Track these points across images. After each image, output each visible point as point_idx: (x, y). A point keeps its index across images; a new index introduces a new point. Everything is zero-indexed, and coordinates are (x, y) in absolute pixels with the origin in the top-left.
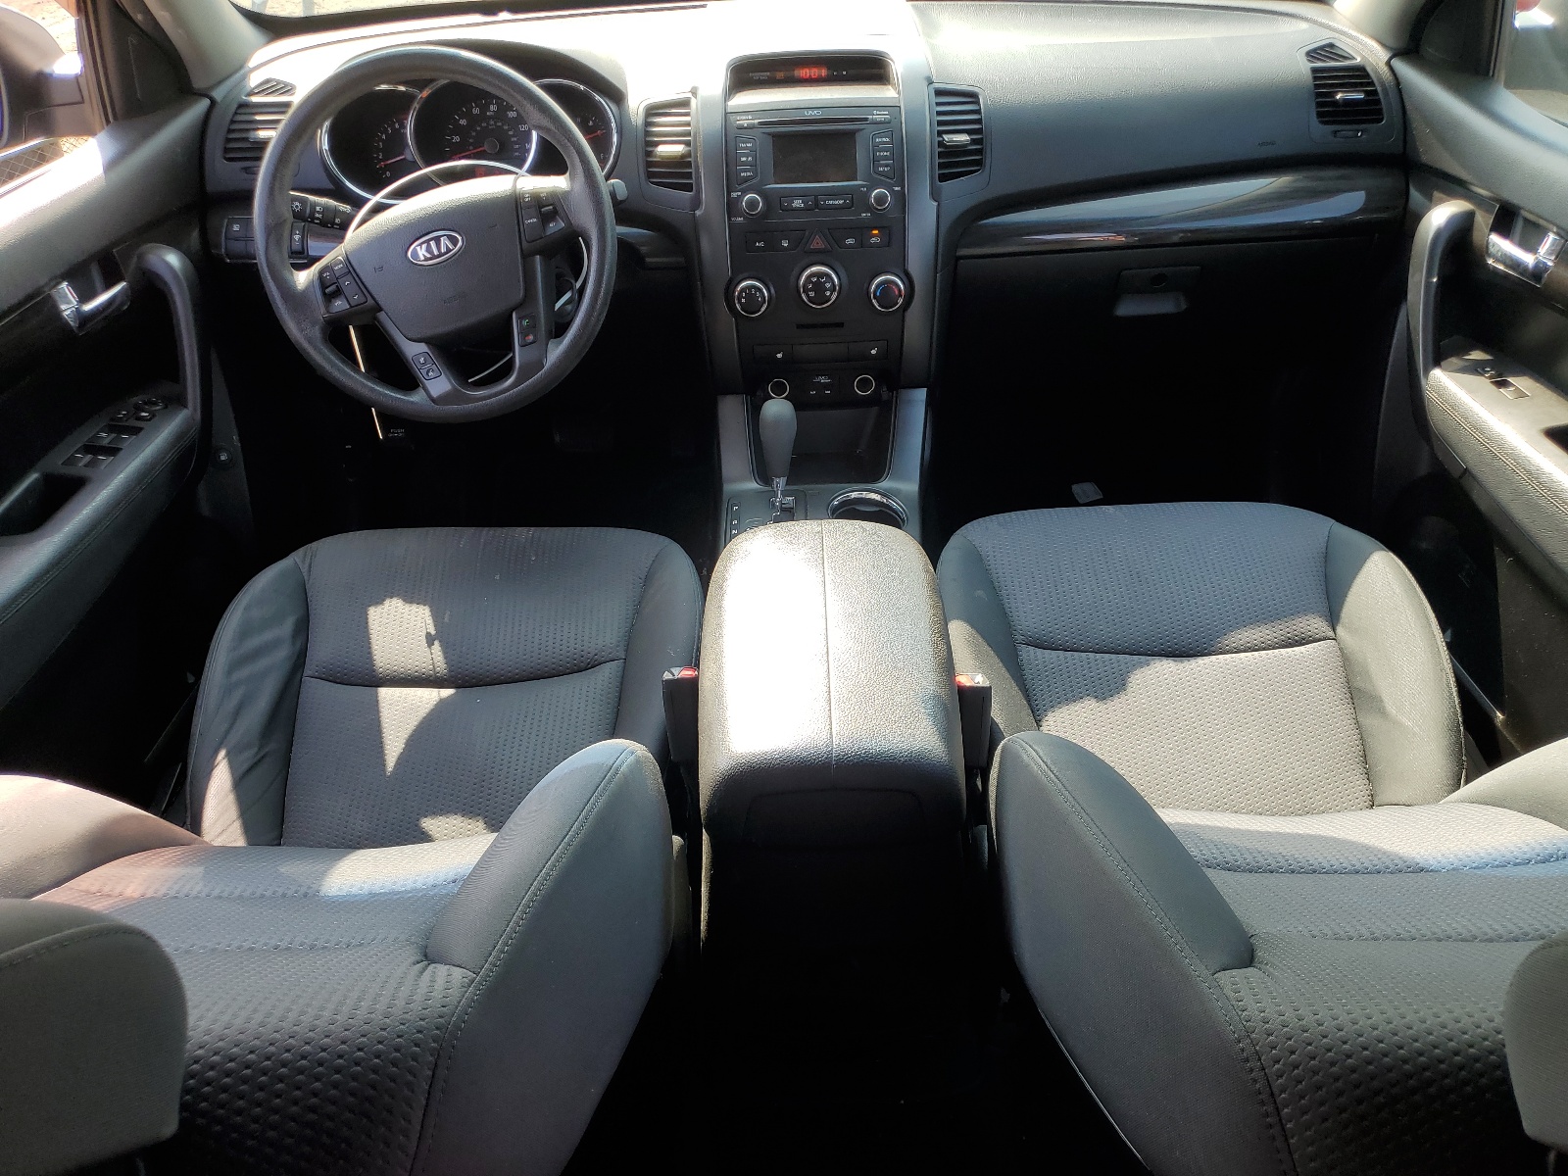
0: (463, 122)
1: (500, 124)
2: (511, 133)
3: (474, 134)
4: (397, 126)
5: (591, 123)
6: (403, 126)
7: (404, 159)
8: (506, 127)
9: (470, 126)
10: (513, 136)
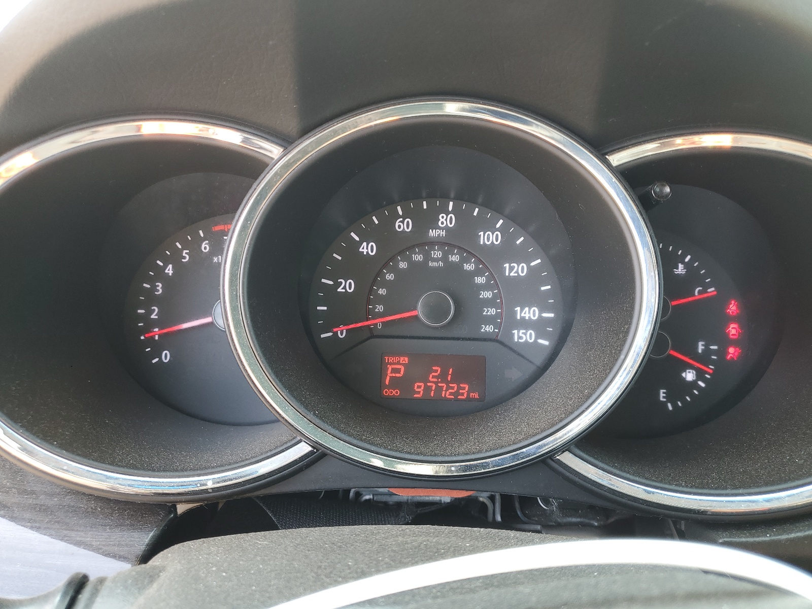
0: (368, 249)
1: (455, 258)
2: (480, 280)
3: (390, 277)
4: (205, 247)
5: (681, 269)
6: (218, 247)
7: (211, 324)
8: (469, 267)
9: (385, 260)
10: (485, 287)
